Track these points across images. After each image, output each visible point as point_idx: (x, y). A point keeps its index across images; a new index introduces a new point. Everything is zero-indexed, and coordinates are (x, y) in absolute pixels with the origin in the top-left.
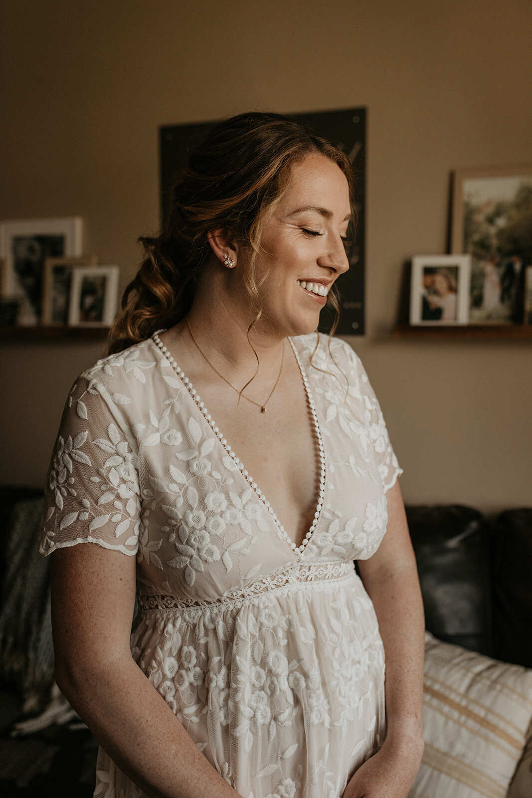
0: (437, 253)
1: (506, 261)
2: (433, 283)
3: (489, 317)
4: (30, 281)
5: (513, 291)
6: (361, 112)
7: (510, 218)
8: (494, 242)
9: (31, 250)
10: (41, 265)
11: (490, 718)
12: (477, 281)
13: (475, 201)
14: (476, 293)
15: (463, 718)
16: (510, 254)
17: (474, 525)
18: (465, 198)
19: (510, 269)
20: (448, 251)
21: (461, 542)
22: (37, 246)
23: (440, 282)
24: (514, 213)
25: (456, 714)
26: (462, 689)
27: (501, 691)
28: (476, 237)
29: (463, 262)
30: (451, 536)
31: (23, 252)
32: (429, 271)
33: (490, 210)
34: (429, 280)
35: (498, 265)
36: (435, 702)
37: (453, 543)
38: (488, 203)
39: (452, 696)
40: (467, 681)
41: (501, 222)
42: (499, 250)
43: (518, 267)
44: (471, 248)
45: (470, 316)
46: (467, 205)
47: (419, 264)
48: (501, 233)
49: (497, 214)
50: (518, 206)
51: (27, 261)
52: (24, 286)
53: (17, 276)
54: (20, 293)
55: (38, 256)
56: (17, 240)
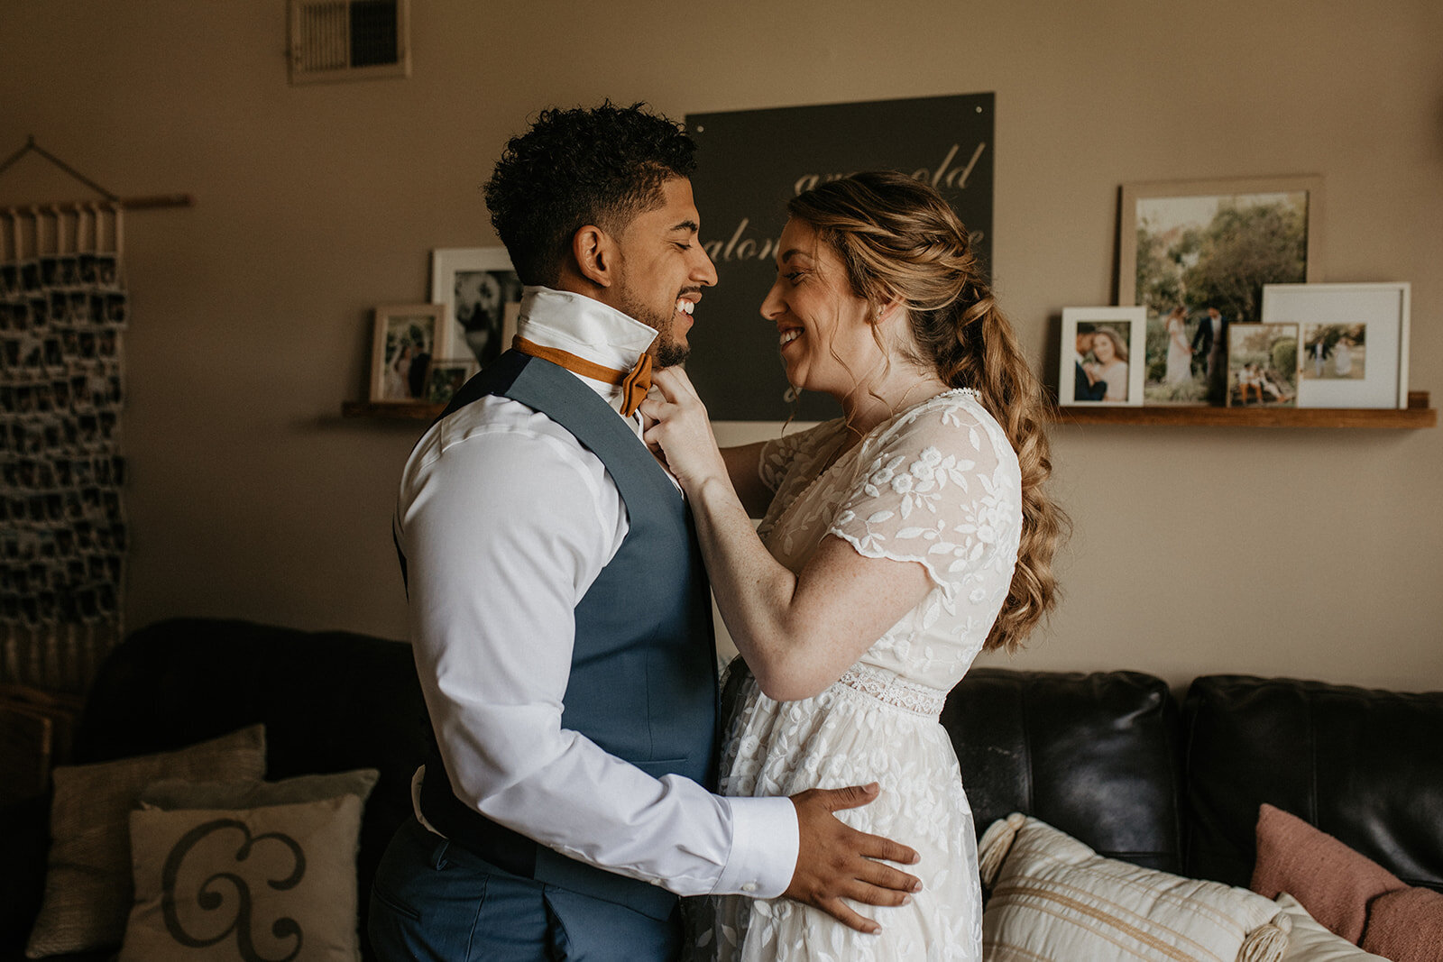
0: (1101, 305)
1: (1201, 315)
2: (1093, 344)
3: (1174, 396)
4: (481, 338)
5: (1209, 358)
6: (987, 100)
7: (1203, 255)
8: (1182, 288)
9: (485, 291)
10: (501, 311)
11: (1183, 946)
12: (1156, 342)
13: (1152, 230)
14: (1154, 361)
15: (1145, 947)
16: (1205, 305)
17: (1154, 696)
18: (1141, 225)
19: (1205, 326)
20: (1114, 301)
21: (1135, 720)
22: (493, 285)
23: (1103, 345)
24: (1210, 246)
25: (1135, 943)
26: (1143, 911)
27: (1197, 911)
28: (1155, 281)
29: (1137, 317)
30: (1122, 712)
31: (472, 296)
32: (1085, 328)
33: (1175, 243)
34: (1086, 341)
35: (1187, 322)
36: (1105, 927)
37: (1124, 722)
38: (1173, 232)
39: (1129, 920)
40: (1150, 901)
41: (1192, 260)
42: (1189, 299)
43: (1216, 324)
44: (1147, 296)
45: (1147, 396)
46: (1142, 232)
47: (1071, 319)
48: (1191, 275)
49: (1186, 248)
50: (1216, 237)
51: (478, 306)
52: (471, 345)
53: (462, 329)
54: (468, 354)
55: (495, 301)
56: (463, 276)
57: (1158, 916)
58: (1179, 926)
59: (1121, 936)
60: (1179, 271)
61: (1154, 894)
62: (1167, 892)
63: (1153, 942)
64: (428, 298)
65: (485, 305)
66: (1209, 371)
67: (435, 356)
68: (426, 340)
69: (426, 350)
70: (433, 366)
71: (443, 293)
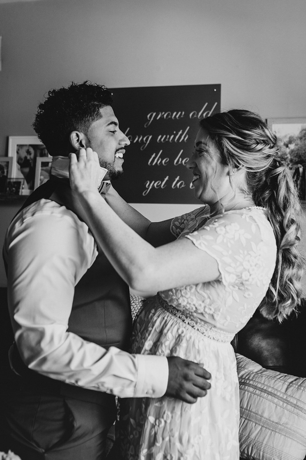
1: (295, 166)
4: (27, 170)
6: (218, 86)
9: (28, 152)
22: (32, 150)
24: (299, 142)
26: (283, 390)
27: (304, 390)
31: (23, 154)
33: (286, 140)
38: (285, 136)
41: (292, 146)
42: (291, 161)
43: (301, 170)
48: (292, 151)
49: (290, 142)
50: (301, 138)
51: (26, 157)
52: (23, 172)
53: (19, 167)
54: (22, 176)
55: (32, 156)
56: (20, 146)
57: (289, 392)
58: (297, 396)
59: (276, 400)
60: (288, 150)
61: (287, 384)
62: (292, 382)
63: (288, 402)
64: (6, 154)
65: (28, 157)
66: (299, 187)
67: (9, 177)
68: (5, 171)
69: (5, 174)
70: (8, 180)
71: (12, 153)
